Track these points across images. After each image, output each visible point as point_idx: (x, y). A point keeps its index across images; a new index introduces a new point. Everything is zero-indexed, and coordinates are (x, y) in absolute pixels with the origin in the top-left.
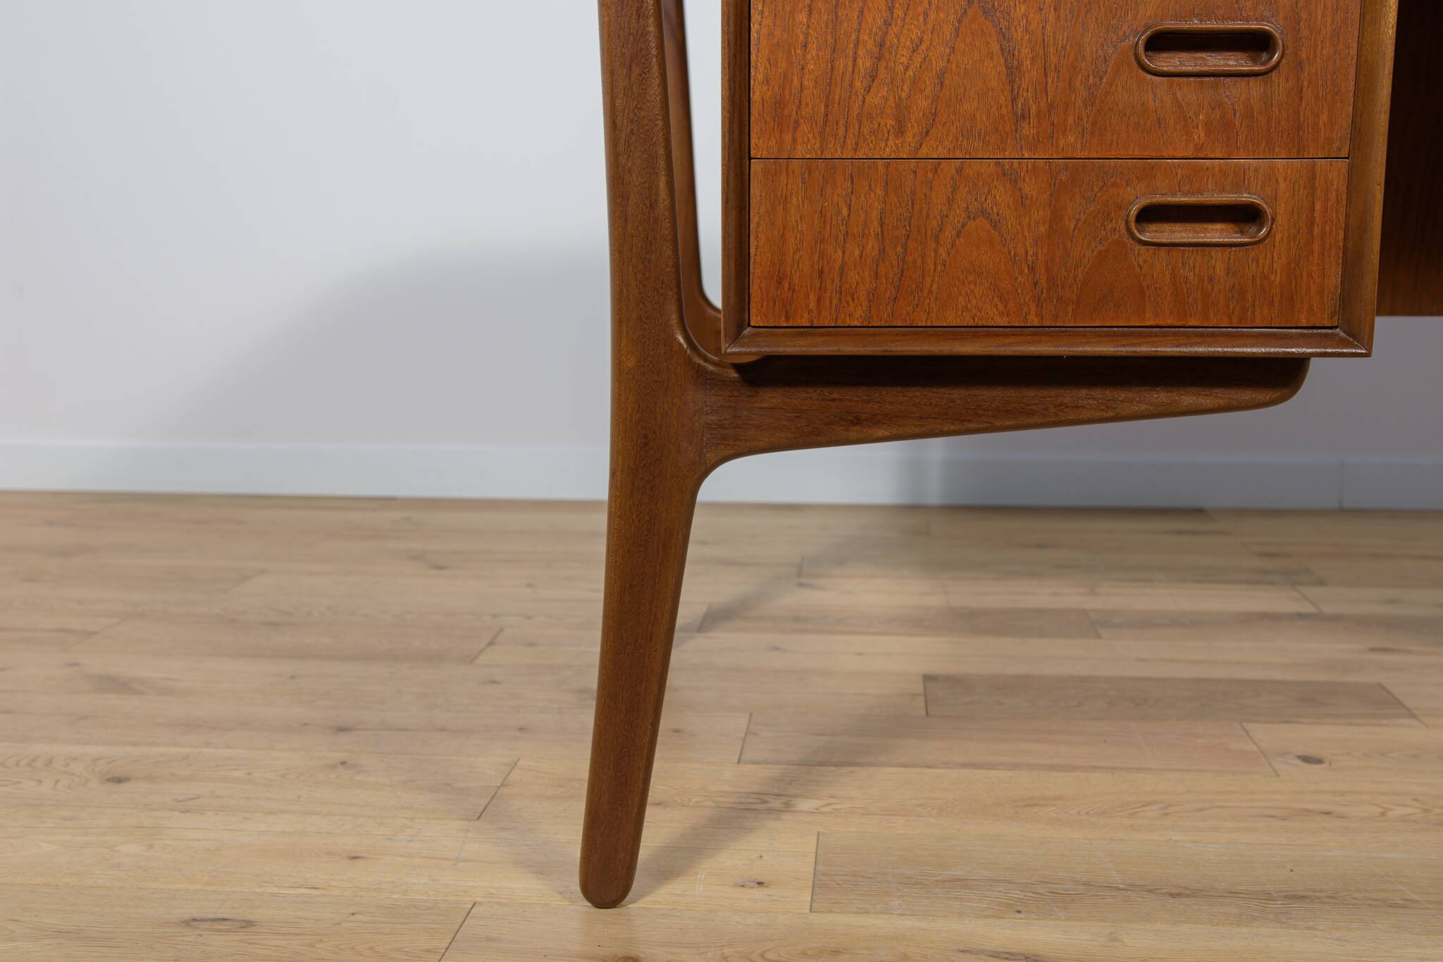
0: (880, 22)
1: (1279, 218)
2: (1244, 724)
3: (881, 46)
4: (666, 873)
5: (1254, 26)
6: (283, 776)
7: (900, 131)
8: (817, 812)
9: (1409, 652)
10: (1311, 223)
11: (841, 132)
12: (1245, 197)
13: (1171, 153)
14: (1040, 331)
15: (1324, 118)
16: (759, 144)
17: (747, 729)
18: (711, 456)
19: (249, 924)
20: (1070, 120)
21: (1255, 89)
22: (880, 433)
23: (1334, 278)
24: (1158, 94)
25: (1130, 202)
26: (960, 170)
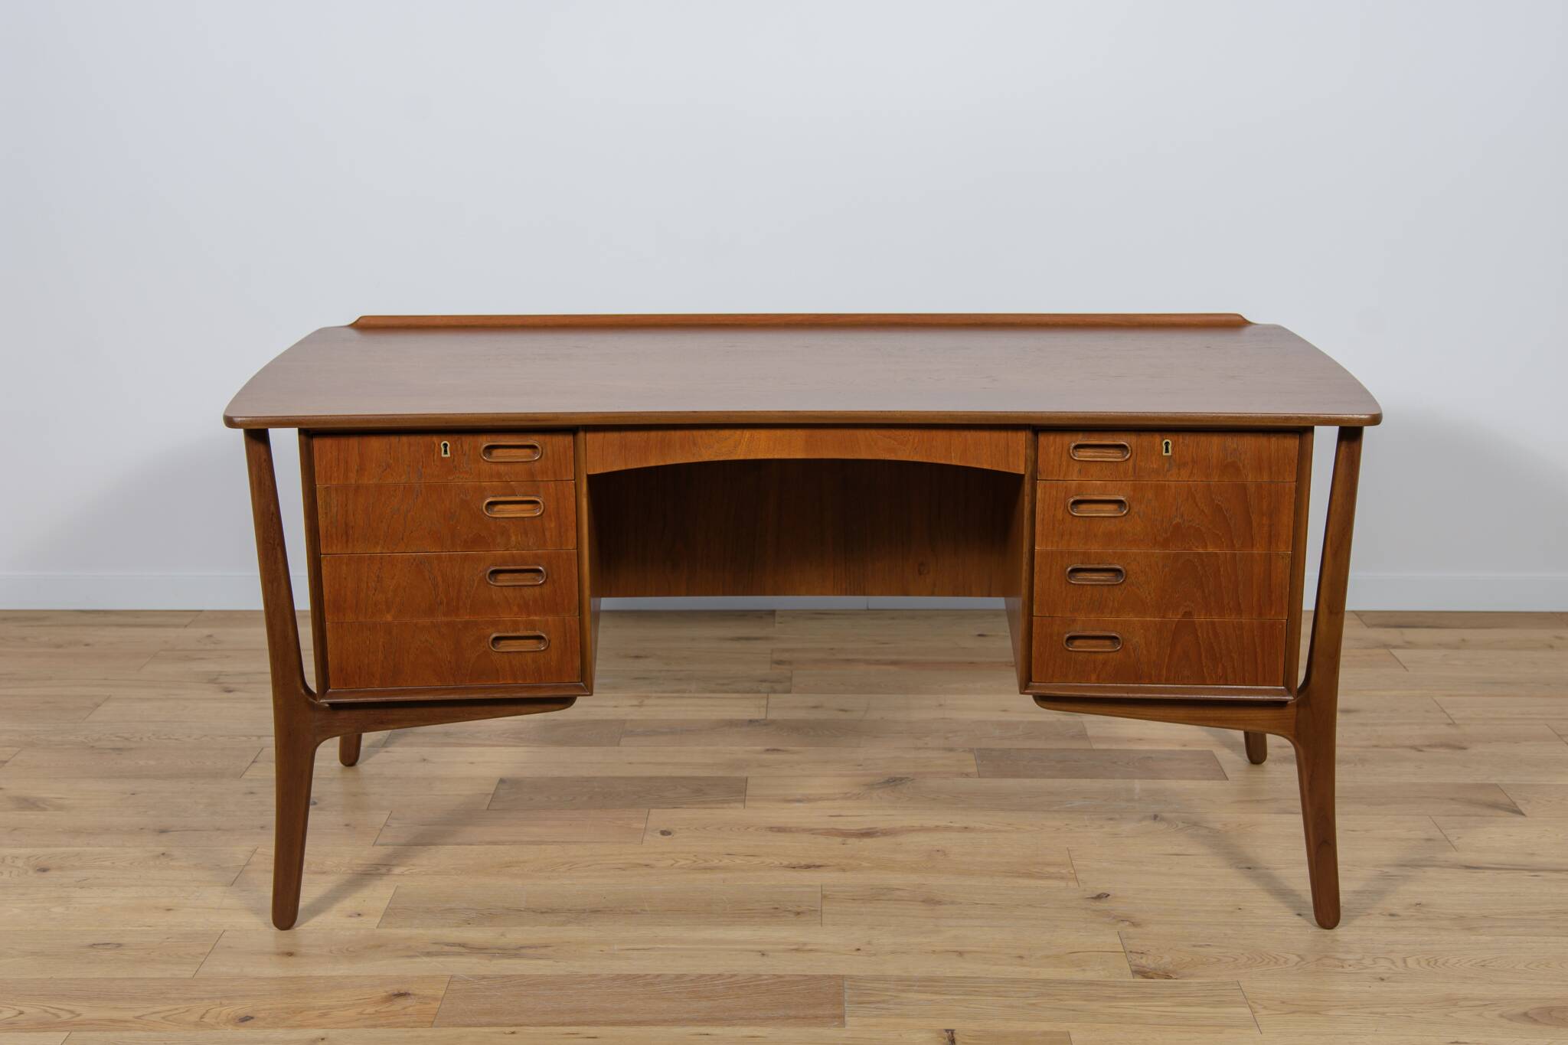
1: (552, 640)
3: (378, 577)
4: (316, 910)
5: (534, 567)
6: (131, 864)
7: (389, 611)
8: (402, 874)
9: (786, 751)
10: (565, 642)
11: (364, 612)
12: (538, 633)
13: (505, 616)
14: (454, 690)
15: (566, 601)
16: (329, 617)
17: (386, 822)
18: (318, 738)
19: (119, 945)
20: (461, 604)
21: (538, 591)
23: (578, 663)
24: (497, 594)
25: (490, 635)
26: (416, 625)
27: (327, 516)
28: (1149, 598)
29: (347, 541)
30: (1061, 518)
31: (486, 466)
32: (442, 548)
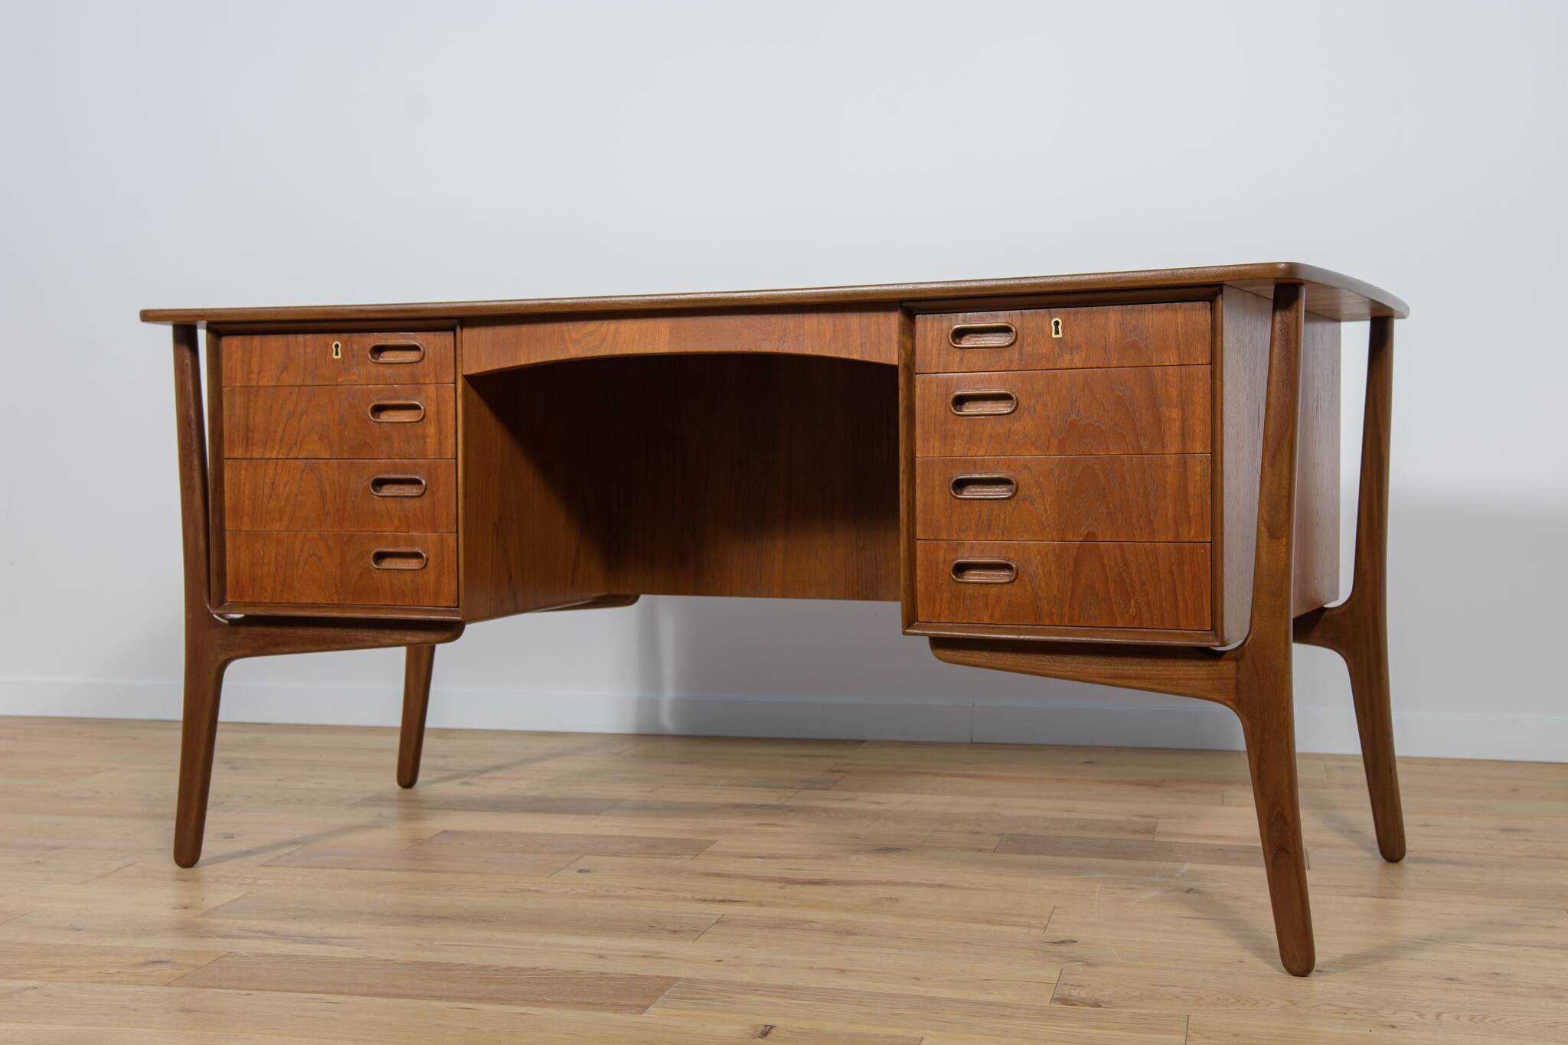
0: (272, 474)
1: (430, 558)
3: (273, 483)
5: (413, 476)
7: (281, 520)
10: (443, 560)
11: (259, 520)
12: (417, 550)
13: (386, 529)
15: (445, 515)
16: (229, 524)
18: (226, 659)
20: (346, 515)
21: (417, 503)
24: (379, 505)
25: (371, 551)
26: (305, 536)
27: (230, 419)
28: (1045, 515)
29: (247, 446)
30: (943, 418)
31: (373, 369)
32: (331, 455)
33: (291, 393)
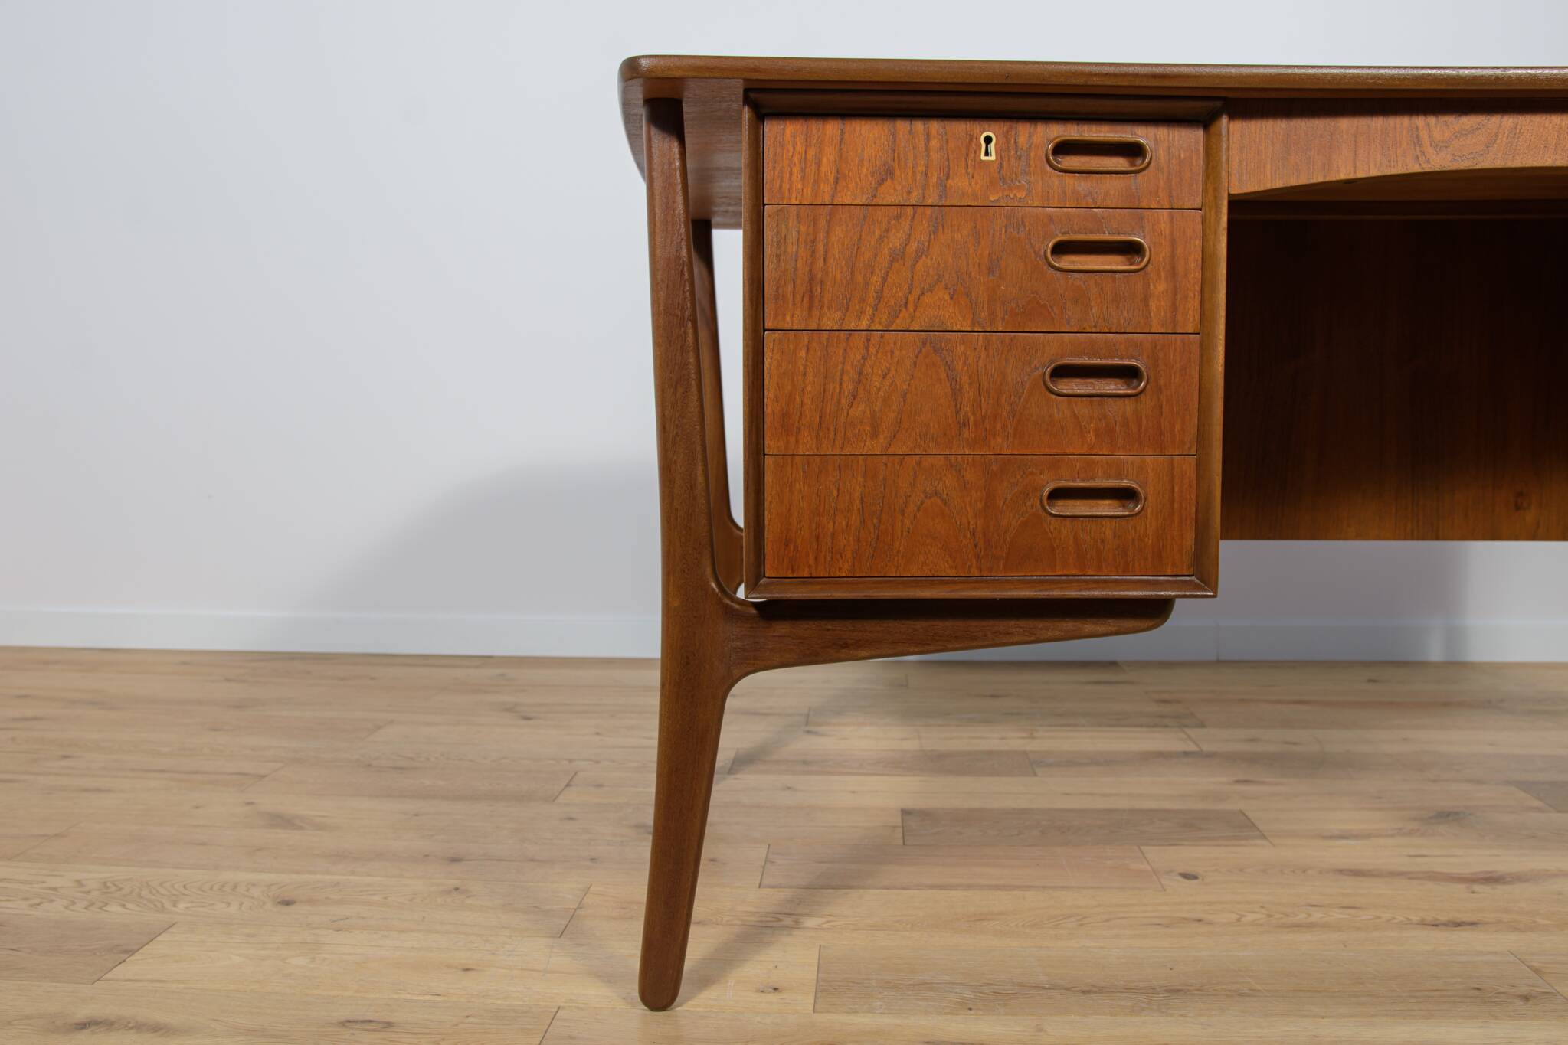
0: (859, 357)
1: (1150, 498)
2: (1142, 848)
3: (860, 374)
4: (705, 982)
5: (1126, 362)
6: (411, 900)
7: (875, 435)
8: (819, 928)
9: (1263, 783)
10: (1172, 501)
11: (832, 435)
12: (1126, 483)
13: (1072, 451)
14: (980, 580)
15: (1178, 427)
16: (771, 444)
17: (766, 858)
18: (736, 672)
19: (389, 1025)
20: (998, 427)
21: (1129, 405)
22: (863, 654)
23: (1190, 541)
24: (1061, 410)
25: (1044, 486)
26: (919, 463)
27: (779, 261)
29: (810, 308)
31: (1055, 179)
32: (973, 325)
33: (898, 217)
